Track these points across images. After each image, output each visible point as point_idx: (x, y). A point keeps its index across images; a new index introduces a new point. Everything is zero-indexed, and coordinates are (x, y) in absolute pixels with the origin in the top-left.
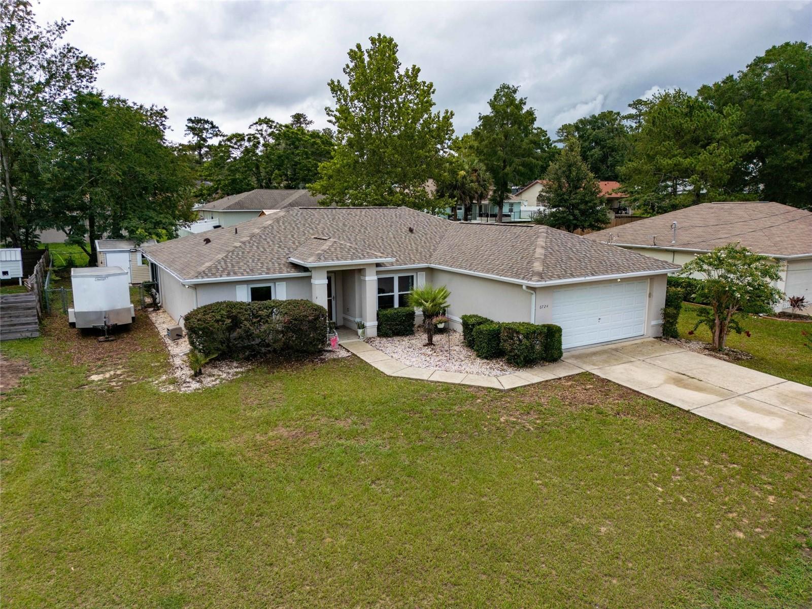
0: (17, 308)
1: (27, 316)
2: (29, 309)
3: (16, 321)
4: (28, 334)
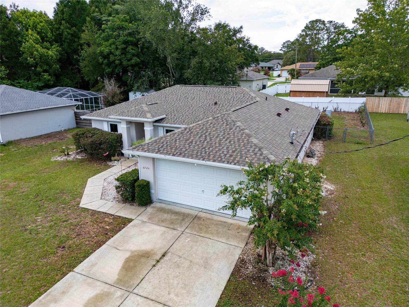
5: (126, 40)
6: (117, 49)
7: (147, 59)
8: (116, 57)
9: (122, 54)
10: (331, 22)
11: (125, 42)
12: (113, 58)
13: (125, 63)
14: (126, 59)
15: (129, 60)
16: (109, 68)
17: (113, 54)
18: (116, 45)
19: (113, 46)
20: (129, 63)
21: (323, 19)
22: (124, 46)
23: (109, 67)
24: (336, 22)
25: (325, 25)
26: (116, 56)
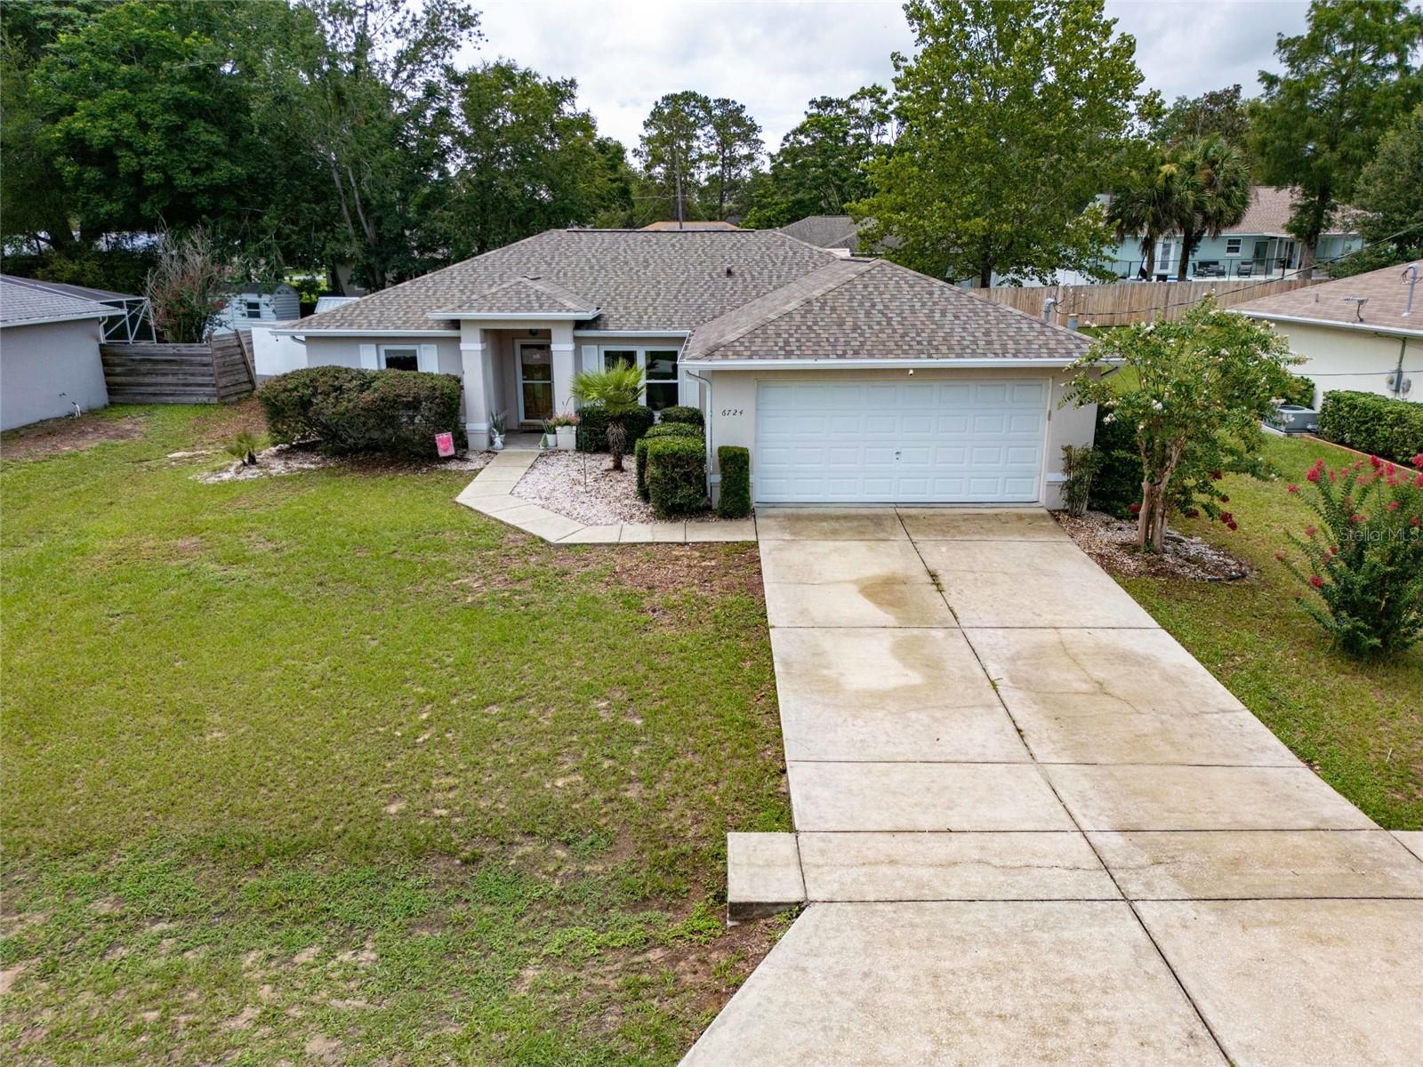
0: (191, 364)
1: (203, 375)
2: (205, 365)
3: (191, 380)
4: (205, 399)
5: (184, 99)
6: (144, 127)
7: (264, 171)
8: (145, 160)
9: (170, 147)
10: (726, 102)
11: (179, 105)
12: (134, 163)
13: (183, 180)
14: (189, 168)
15: (196, 172)
16: (112, 201)
17: (129, 146)
18: (138, 115)
19: (127, 117)
20: (202, 180)
21: (702, 93)
22: (174, 118)
23: (108, 196)
24: (738, 104)
25: (708, 111)
26: (146, 153)
